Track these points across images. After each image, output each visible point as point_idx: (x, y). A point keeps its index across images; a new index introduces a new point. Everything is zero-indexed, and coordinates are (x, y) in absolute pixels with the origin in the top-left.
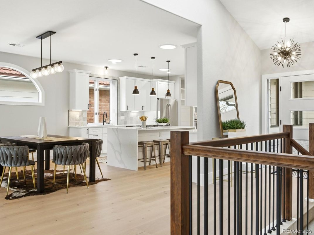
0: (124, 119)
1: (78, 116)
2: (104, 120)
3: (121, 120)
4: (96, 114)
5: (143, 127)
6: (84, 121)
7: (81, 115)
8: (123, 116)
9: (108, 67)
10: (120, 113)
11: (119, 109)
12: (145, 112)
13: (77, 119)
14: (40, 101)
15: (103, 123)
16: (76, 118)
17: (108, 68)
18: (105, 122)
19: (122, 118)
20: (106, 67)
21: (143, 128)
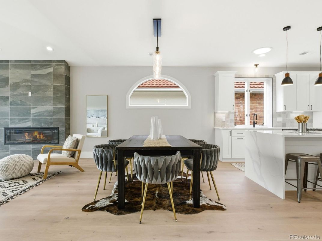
0: (282, 121)
1: (225, 117)
2: (254, 122)
3: (278, 122)
4: (247, 115)
5: (300, 131)
6: (231, 122)
7: (228, 117)
8: (281, 117)
9: (258, 64)
10: (276, 115)
11: (275, 110)
12: (314, 113)
13: (223, 121)
14: (187, 105)
15: (253, 125)
16: (222, 119)
17: (258, 66)
18: (256, 124)
19: (280, 120)
20: (256, 65)
21: (301, 134)
